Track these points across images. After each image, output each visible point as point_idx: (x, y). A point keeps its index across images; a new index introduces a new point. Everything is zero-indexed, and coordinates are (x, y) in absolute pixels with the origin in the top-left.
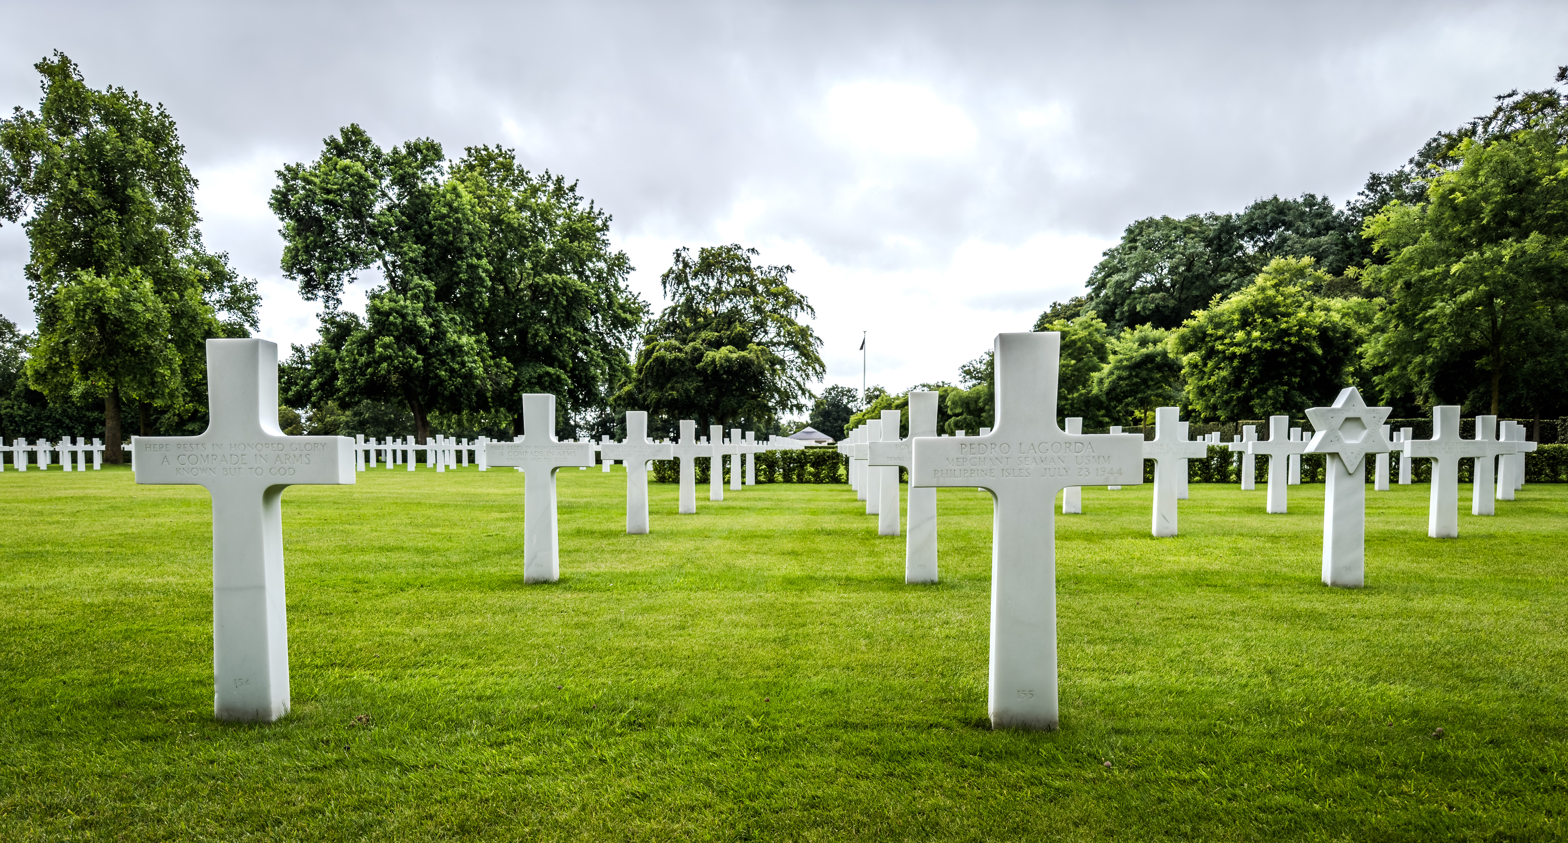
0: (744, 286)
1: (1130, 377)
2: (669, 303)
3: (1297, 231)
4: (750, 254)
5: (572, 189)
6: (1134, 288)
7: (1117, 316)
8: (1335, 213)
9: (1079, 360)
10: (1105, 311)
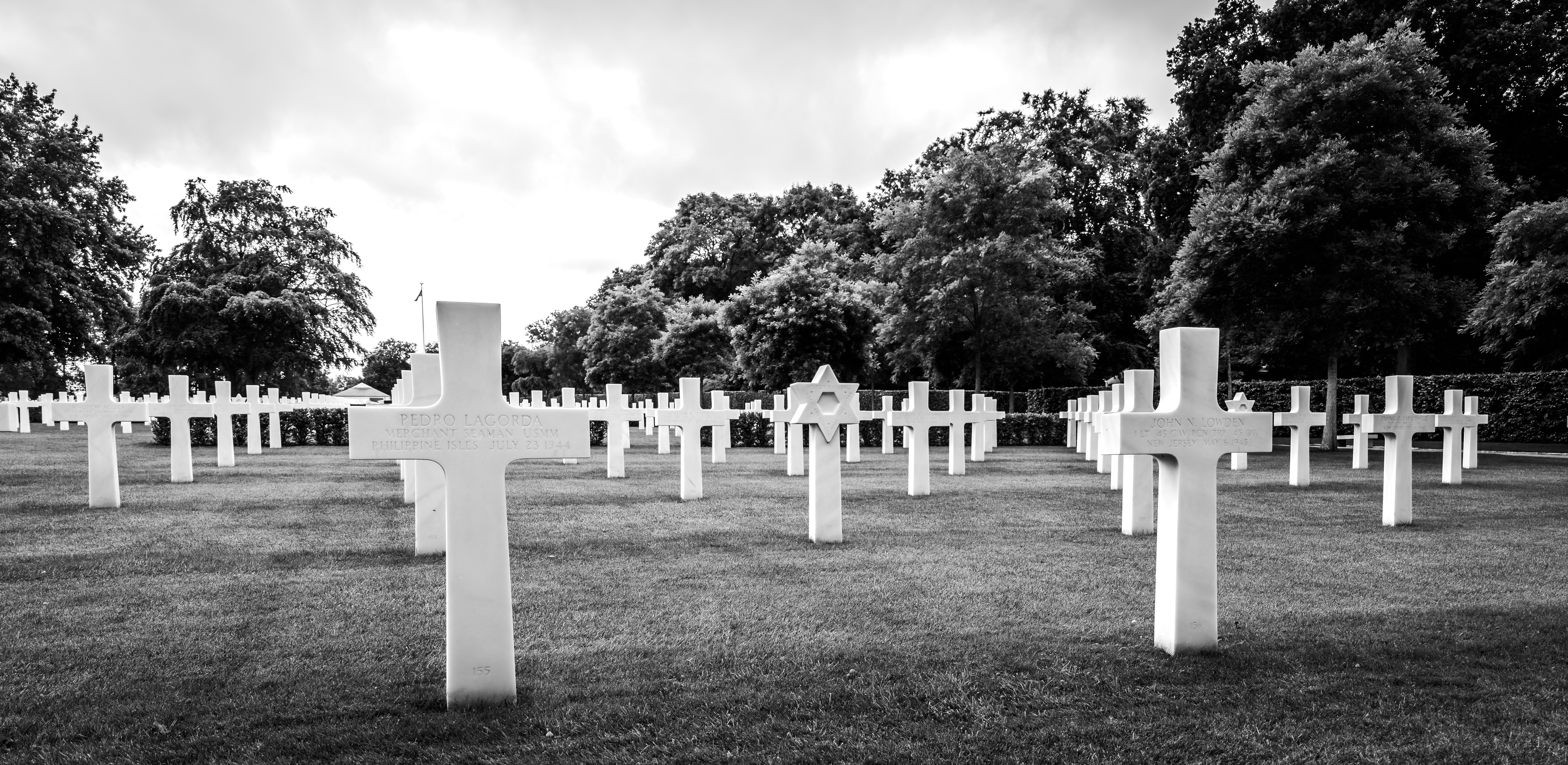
0: (275, 226)
1: (686, 345)
2: (181, 239)
3: (826, 217)
4: (281, 192)
5: (48, 100)
6: (689, 261)
7: (675, 286)
8: (858, 203)
9: (640, 327)
10: (664, 280)
